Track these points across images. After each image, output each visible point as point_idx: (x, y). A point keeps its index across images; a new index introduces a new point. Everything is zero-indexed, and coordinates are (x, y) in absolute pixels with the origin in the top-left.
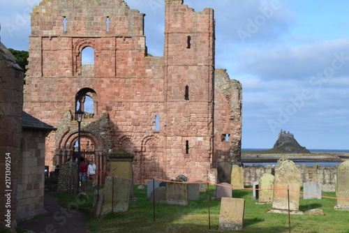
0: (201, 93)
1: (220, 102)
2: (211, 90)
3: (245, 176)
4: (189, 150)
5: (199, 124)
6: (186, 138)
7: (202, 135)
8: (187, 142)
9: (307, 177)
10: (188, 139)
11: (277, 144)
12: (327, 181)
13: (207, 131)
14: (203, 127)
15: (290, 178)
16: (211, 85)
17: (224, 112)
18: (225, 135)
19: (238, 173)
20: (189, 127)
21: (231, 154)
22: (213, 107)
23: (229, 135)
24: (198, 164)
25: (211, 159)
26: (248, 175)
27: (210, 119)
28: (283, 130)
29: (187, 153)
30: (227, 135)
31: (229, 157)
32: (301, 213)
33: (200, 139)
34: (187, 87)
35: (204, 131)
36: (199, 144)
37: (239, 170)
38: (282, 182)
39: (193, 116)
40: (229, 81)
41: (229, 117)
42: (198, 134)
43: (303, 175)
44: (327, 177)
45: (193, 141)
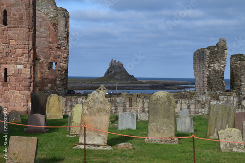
0: (21, 19)
1: (47, 30)
2: (31, 16)
3: (66, 105)
4: (8, 78)
5: (19, 51)
6: (4, 65)
7: (22, 62)
8: (6, 69)
9: (127, 106)
10: (7, 66)
11: (108, 72)
12: (146, 109)
13: (27, 59)
14: (23, 54)
15: (99, 111)
16: (31, 11)
17: (51, 40)
18: (52, 63)
19: (57, 102)
20: (8, 54)
21: (58, 82)
22: (35, 33)
23: (56, 63)
24: (17, 93)
25: (31, 88)
26: (70, 104)
27: (31, 46)
28: (114, 60)
29: (6, 81)
30: (54, 63)
31: (56, 85)
32: (109, 148)
33: (20, 67)
34: (5, 12)
35: (25, 59)
36: (19, 72)
37: (59, 100)
38: (91, 114)
39: (13, 42)
40: (56, 9)
41: (55, 45)
42: (18, 61)
43: (124, 103)
44: (146, 105)
45: (11, 69)
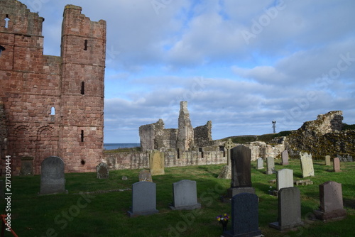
0: (95, 89)
3: (131, 160)
4: (84, 139)
5: (93, 116)
6: (81, 128)
7: (96, 125)
8: (82, 131)
9: (176, 158)
10: (83, 128)
14: (96, 119)
20: (84, 118)
24: (91, 151)
26: (134, 159)
29: (82, 141)
33: (94, 129)
34: (83, 83)
35: (98, 122)
36: (93, 133)
39: (88, 108)
42: (92, 124)
43: (174, 156)
44: (189, 157)
45: (87, 131)
